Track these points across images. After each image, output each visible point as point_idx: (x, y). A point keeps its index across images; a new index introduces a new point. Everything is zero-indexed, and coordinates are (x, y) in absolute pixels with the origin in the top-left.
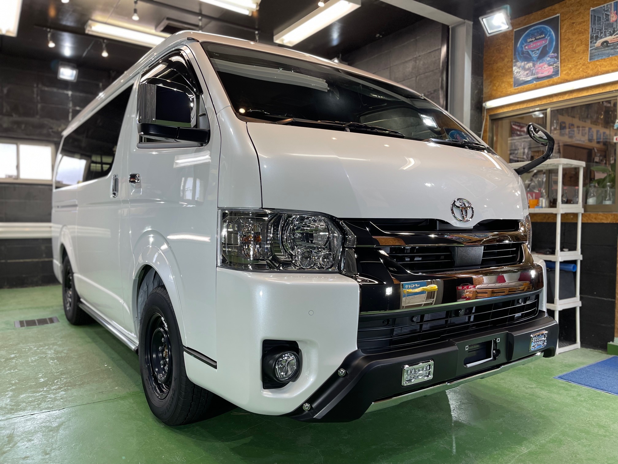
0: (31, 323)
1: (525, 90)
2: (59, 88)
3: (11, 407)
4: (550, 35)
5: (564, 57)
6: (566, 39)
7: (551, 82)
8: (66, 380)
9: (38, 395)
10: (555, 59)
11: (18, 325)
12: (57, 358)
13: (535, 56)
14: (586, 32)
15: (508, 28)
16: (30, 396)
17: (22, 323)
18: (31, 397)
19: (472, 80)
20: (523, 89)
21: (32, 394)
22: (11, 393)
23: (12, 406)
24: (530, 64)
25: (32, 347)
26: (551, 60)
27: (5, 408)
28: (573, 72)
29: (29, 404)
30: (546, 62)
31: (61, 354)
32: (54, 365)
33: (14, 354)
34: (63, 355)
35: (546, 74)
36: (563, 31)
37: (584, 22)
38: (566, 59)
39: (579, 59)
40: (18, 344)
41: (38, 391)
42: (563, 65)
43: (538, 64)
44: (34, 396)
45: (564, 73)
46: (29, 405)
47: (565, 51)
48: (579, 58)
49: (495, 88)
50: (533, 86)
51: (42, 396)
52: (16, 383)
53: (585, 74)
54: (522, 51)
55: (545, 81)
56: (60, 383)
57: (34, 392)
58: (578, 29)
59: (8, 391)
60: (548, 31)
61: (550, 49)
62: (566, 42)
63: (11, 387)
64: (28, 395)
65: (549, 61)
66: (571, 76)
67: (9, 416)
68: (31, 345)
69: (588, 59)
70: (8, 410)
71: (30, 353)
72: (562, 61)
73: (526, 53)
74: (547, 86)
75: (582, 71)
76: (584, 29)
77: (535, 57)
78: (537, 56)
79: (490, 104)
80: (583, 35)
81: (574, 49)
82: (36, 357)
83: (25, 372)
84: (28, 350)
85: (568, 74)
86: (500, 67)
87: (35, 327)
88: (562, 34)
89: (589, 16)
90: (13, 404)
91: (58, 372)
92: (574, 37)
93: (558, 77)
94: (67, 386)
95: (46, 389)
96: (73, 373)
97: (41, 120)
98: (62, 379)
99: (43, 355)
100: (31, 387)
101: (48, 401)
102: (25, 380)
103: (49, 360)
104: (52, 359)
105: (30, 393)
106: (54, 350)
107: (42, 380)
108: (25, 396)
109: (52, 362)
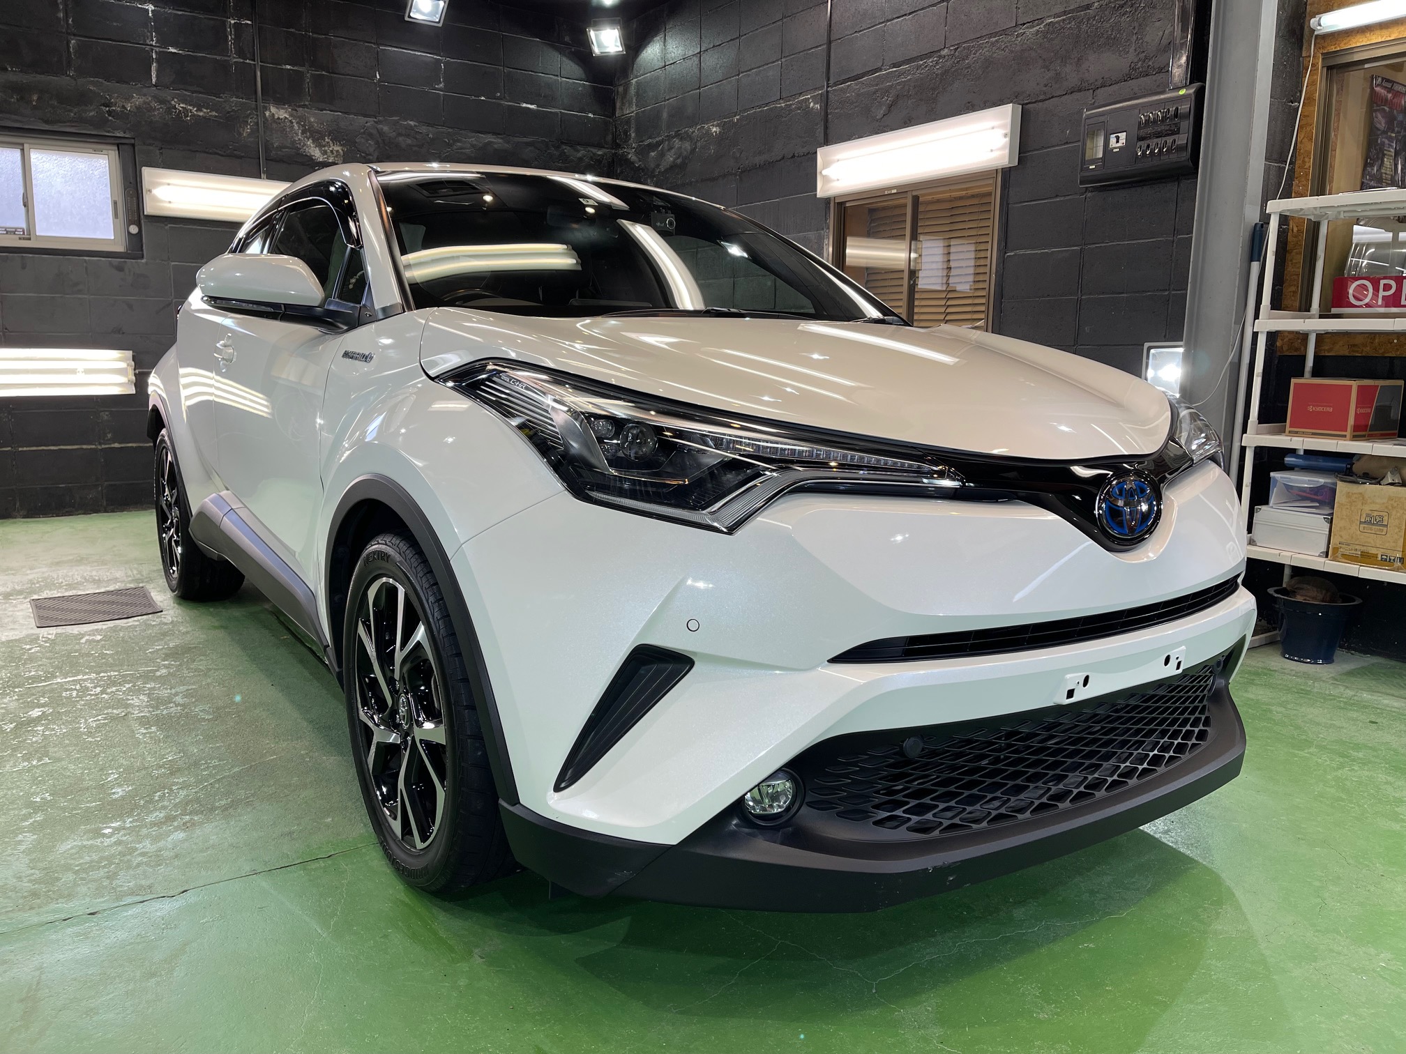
12: (161, 722)
22: (31, 838)
31: (166, 708)
32: (149, 741)
34: (173, 709)
56: (169, 801)
59: (21, 830)
68: (86, 681)
82: (100, 718)
83: (72, 767)
91: (161, 767)
94: (190, 814)
95: (131, 822)
96: (204, 770)
97: (81, 81)
98: (174, 788)
99: (120, 711)
100: (87, 816)
101: (138, 865)
102: (71, 793)
103: (135, 726)
104: (144, 722)
105: (85, 837)
106: (149, 695)
107: (119, 792)
108: (72, 848)
109: (144, 731)
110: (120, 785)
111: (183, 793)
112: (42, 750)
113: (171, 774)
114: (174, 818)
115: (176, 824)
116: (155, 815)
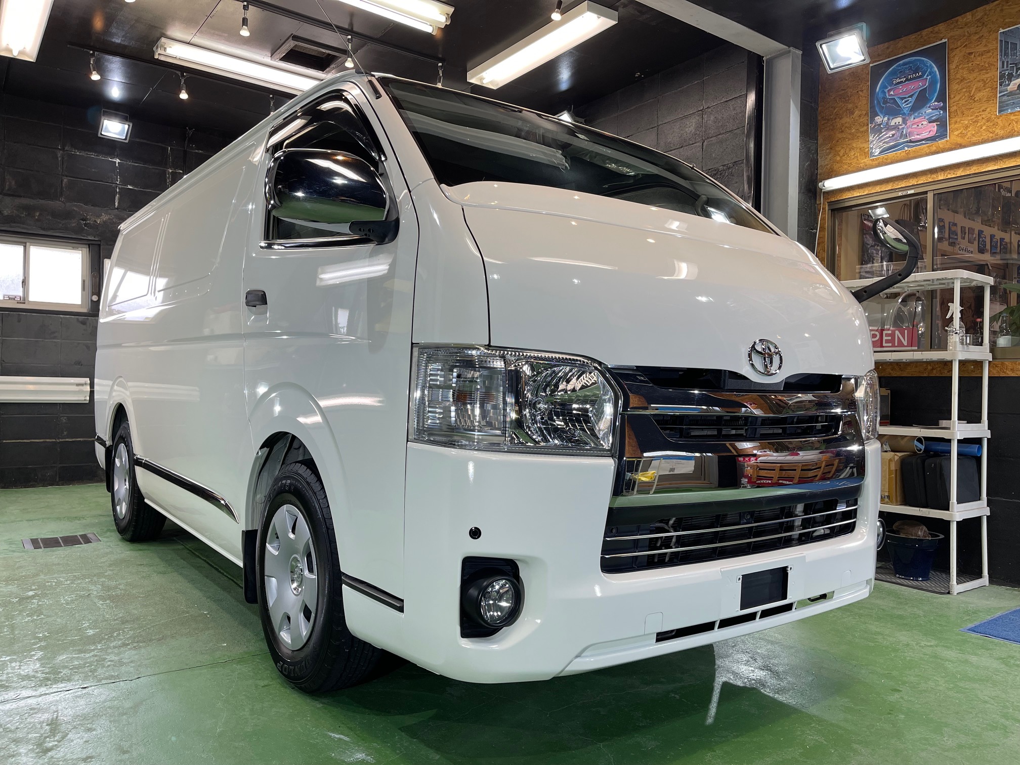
0: (51, 543)
1: (889, 161)
2: (99, 153)
3: (44, 675)
4: (930, 74)
5: (955, 108)
6: (958, 78)
7: (934, 148)
8: (132, 632)
9: (88, 655)
10: (940, 112)
11: (29, 546)
12: (110, 598)
13: (905, 106)
14: (992, 67)
15: (864, 60)
16: (74, 657)
17: (35, 543)
18: (78, 658)
19: (801, 144)
20: (886, 159)
21: (78, 654)
22: (40, 654)
23: (47, 673)
24: (899, 120)
25: (61, 579)
26: (933, 113)
27: (34, 676)
28: (971, 131)
29: (76, 670)
30: (925, 117)
31: (115, 591)
32: (106, 607)
33: (32, 590)
34: (119, 592)
35: (925, 135)
36: (953, 66)
37: (989, 52)
38: (958, 111)
39: (980, 112)
40: (38, 575)
41: (88, 650)
42: (953, 120)
43: (911, 120)
44: (82, 659)
45: (956, 133)
46: (76, 672)
47: (957, 98)
48: (981, 110)
49: (838, 158)
50: (903, 154)
51: (96, 658)
52: (45, 637)
53: (991, 135)
54: (884, 98)
55: (924, 147)
56: (124, 636)
57: (80, 652)
58: (978, 63)
59: (34, 650)
60: (927, 66)
61: (932, 94)
62: (958, 83)
63: (37, 643)
64: (71, 656)
65: (928, 115)
66: (968, 138)
67: (43, 690)
68: (60, 577)
69: (996, 112)
70: (40, 680)
71: (61, 588)
72: (952, 115)
73: (892, 101)
74: (927, 155)
75: (987, 130)
76: (988, 63)
77: (907, 107)
78: (910, 106)
79: (831, 184)
80: (988, 73)
81: (971, 95)
82: (72, 596)
83: (59, 620)
84: (55, 585)
85: (962, 135)
86: (847, 125)
87: (59, 548)
88: (952, 71)
89: (997, 43)
90: (47, 670)
91: (115, 620)
92: (971, 77)
93: (945, 139)
94: (137, 642)
95: (100, 646)
96: (143, 621)
97: (68, 204)
98: (125, 630)
99: (84, 593)
100: (73, 643)
101: (109, 666)
102: (61, 632)
103: (96, 600)
104: (101, 598)
105: (74, 653)
106: (102, 585)
107: (91, 632)
108: (66, 658)
109: (102, 603)
110: (91, 629)
111: (131, 633)
112: (38, 611)
113: (123, 623)
114: (128, 644)
115: (129, 647)
116: (115, 643)
